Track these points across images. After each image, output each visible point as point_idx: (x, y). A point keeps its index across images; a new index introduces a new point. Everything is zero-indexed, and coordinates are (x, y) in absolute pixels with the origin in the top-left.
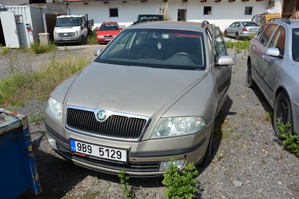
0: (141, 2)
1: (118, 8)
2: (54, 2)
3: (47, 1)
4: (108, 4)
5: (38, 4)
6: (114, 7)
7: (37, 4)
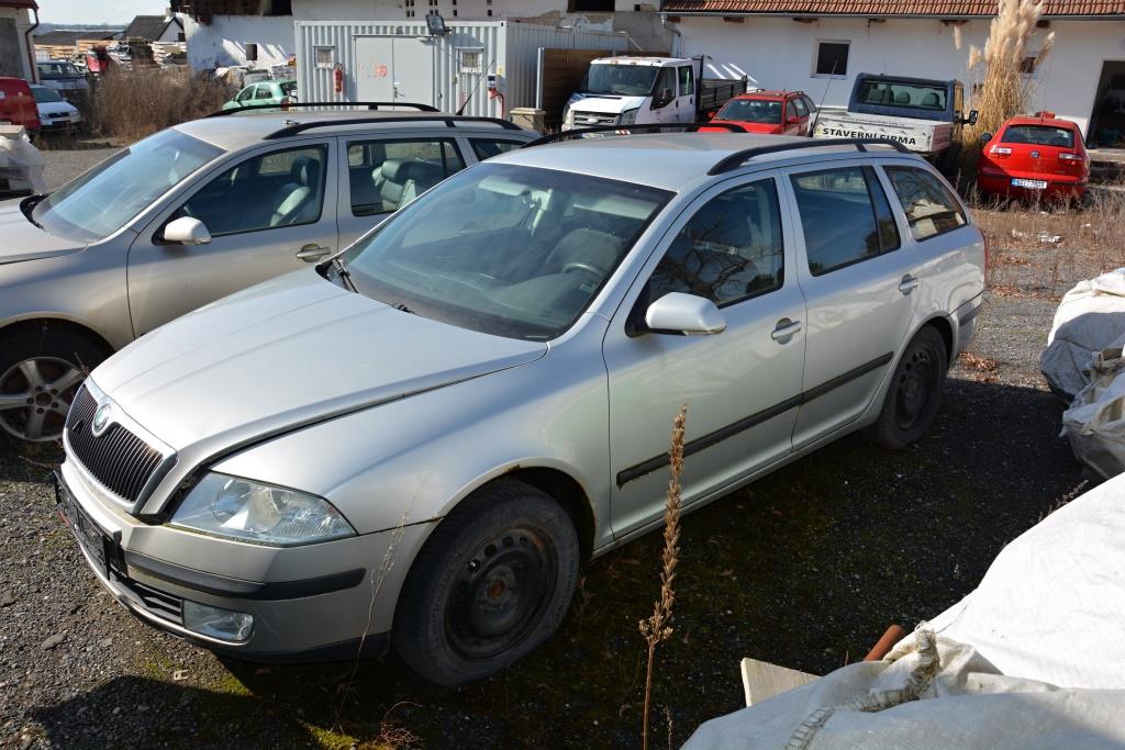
0: (943, 25)
1: (850, 41)
2: (637, 8)
3: (617, 8)
4: (814, 23)
5: (590, 14)
6: (834, 36)
7: (586, 13)
